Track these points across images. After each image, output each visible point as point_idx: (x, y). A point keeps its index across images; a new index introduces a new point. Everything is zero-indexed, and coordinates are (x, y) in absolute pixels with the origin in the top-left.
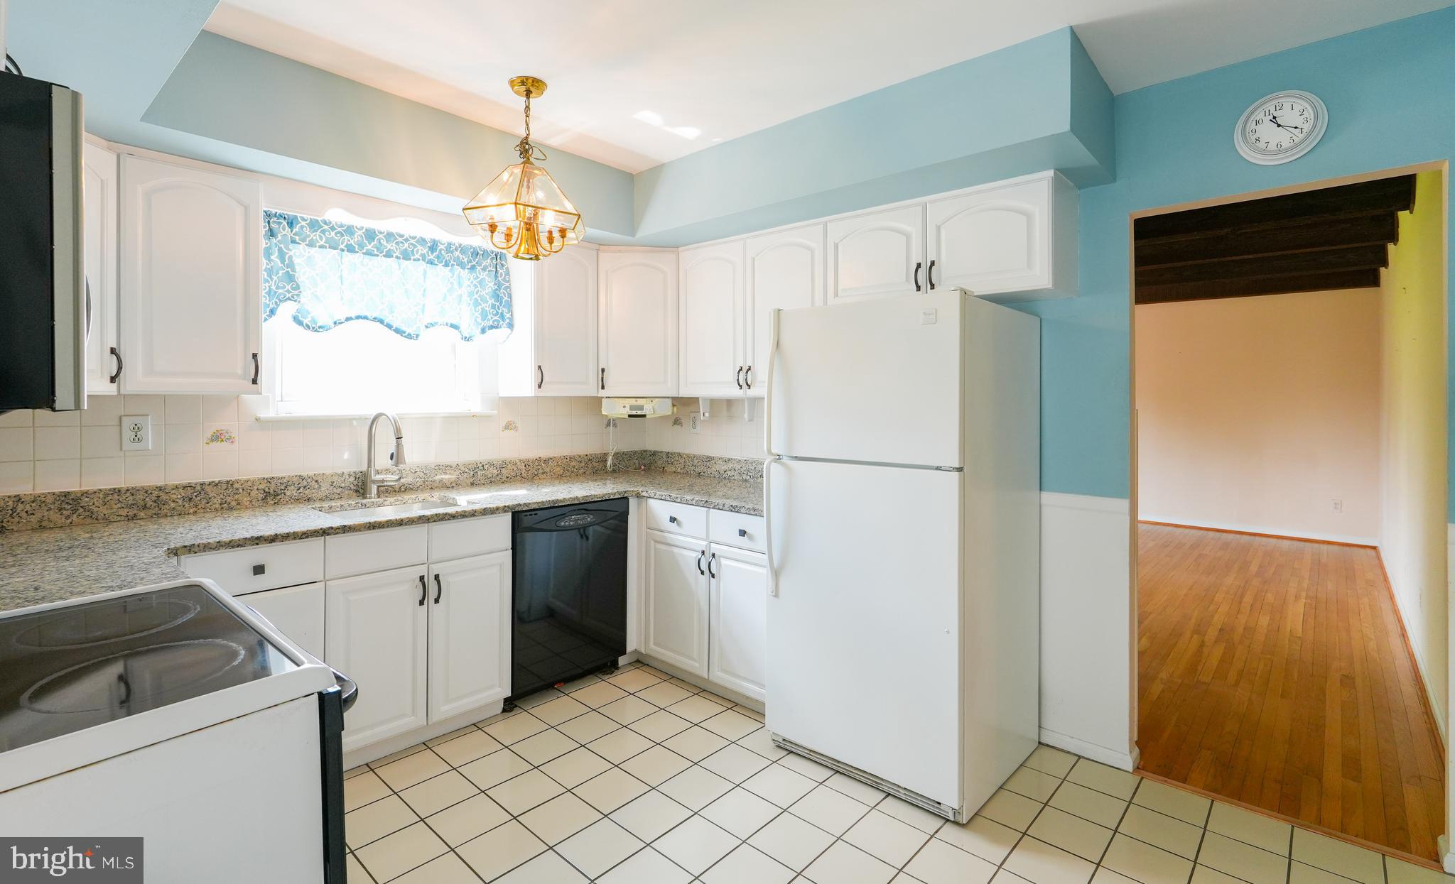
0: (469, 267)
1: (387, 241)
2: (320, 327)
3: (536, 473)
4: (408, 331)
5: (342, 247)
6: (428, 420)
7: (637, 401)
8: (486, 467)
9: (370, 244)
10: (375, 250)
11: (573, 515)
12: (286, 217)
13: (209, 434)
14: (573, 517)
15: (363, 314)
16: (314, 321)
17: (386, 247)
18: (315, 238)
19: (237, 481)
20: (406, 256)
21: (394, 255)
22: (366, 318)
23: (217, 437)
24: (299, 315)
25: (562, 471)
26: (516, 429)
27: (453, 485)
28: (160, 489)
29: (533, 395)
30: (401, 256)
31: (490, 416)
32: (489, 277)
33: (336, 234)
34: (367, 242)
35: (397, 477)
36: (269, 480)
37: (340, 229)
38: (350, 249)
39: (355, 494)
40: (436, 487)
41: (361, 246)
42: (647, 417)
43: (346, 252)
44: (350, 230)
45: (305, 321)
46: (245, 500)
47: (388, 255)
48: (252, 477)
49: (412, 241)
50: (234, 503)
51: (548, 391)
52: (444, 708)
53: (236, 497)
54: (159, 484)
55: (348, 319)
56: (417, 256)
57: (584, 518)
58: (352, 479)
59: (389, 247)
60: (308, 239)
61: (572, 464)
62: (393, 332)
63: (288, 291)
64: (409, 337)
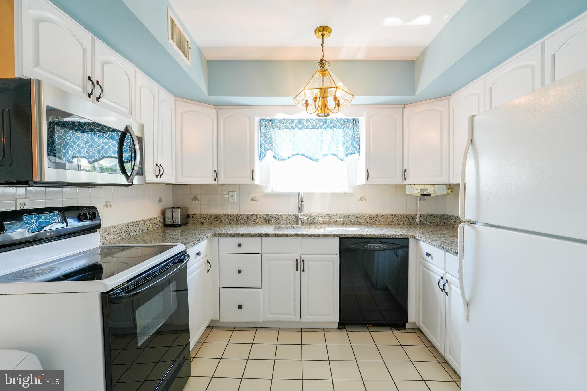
0: (342, 128)
1: (306, 123)
2: (282, 159)
3: (375, 221)
4: (314, 158)
5: (290, 128)
6: (324, 195)
7: (424, 186)
8: (350, 217)
9: (300, 125)
10: (302, 127)
11: (373, 243)
12: (271, 120)
13: (251, 198)
14: (373, 244)
15: (298, 153)
16: (281, 157)
17: (306, 125)
18: (281, 126)
19: (258, 214)
20: (314, 127)
21: (309, 128)
22: (298, 154)
23: (253, 199)
24: (276, 155)
25: (390, 222)
26: (365, 200)
27: (334, 223)
28: (237, 215)
29: (365, 184)
30: (312, 128)
31: (352, 194)
32: (350, 131)
33: (288, 123)
34: (299, 124)
35: (307, 218)
36: (267, 215)
37: (289, 121)
38: (293, 128)
39: (295, 223)
40: (327, 223)
41: (296, 126)
42: (432, 195)
43: (292, 130)
44: (292, 121)
45: (278, 158)
46: (260, 221)
47: (307, 128)
48: (262, 213)
49: (316, 121)
50: (257, 222)
51: (371, 182)
52: (307, 317)
53: (257, 220)
54: (237, 214)
55: (293, 155)
56: (318, 127)
57: (379, 246)
58: (294, 217)
59: (307, 125)
60: (278, 127)
61: (396, 218)
62: (308, 159)
63: (270, 147)
64: (314, 160)
